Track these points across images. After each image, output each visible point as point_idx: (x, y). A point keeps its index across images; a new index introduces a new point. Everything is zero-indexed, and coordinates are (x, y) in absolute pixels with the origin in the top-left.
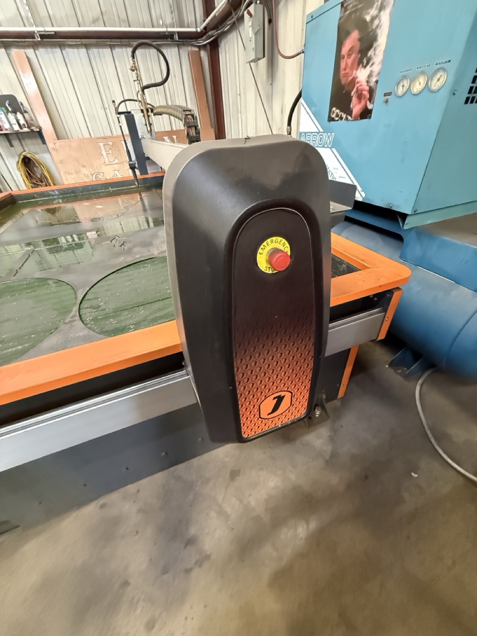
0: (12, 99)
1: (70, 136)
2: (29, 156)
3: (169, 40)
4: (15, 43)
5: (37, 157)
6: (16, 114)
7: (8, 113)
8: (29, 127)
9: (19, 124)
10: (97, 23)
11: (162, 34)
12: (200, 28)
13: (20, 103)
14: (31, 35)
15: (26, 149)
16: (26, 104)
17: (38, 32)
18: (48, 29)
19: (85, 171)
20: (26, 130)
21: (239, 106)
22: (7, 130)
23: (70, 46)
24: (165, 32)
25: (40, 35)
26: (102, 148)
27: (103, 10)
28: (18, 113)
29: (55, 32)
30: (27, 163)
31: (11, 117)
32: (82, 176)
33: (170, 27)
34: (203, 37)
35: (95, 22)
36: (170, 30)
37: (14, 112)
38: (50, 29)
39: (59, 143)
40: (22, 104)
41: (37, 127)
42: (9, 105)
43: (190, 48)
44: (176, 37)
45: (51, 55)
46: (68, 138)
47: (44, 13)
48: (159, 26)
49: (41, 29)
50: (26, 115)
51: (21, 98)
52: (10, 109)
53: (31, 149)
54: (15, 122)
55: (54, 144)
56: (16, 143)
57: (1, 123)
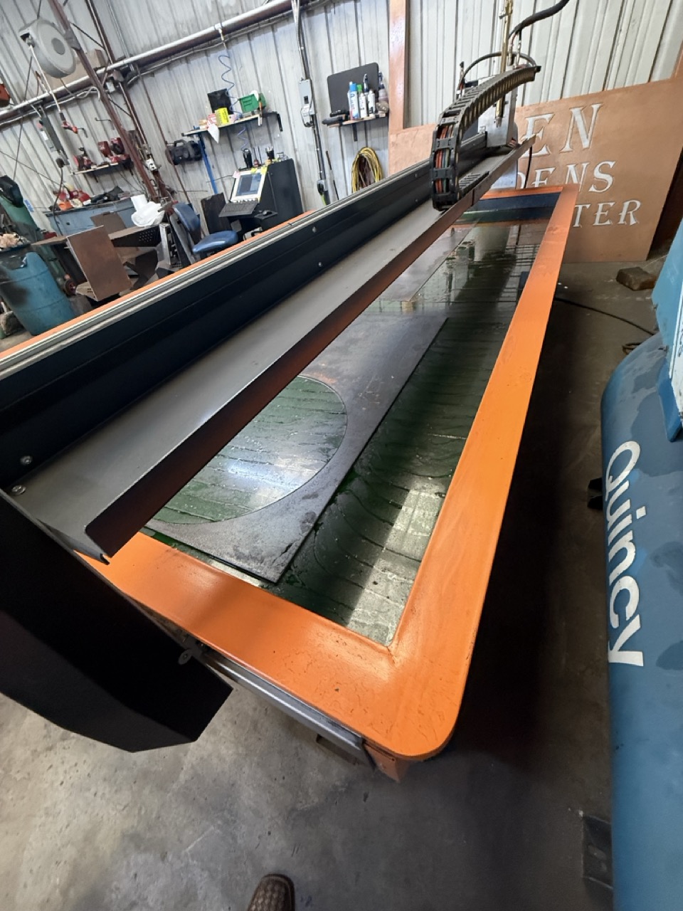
2: (365, 154)
5: (375, 155)
6: (368, 92)
7: (360, 93)
8: (376, 112)
9: (367, 108)
15: (369, 143)
20: (372, 116)
22: (354, 118)
28: (371, 92)
30: (362, 165)
31: (363, 98)
37: (368, 90)
39: (402, 133)
40: (381, 76)
41: (384, 111)
42: (366, 80)
50: (381, 92)
52: (364, 87)
53: (375, 143)
54: (364, 105)
56: (361, 135)
57: (350, 110)
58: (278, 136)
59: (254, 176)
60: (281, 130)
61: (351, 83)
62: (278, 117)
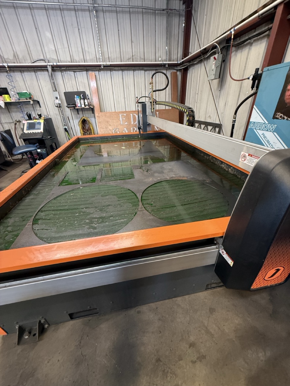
0: (84, 93)
1: (105, 110)
2: (85, 119)
3: (163, 67)
4: (91, 69)
5: (89, 119)
6: (84, 100)
7: (81, 100)
8: (89, 106)
9: (85, 104)
10: (129, 60)
11: (160, 64)
12: (180, 61)
13: (87, 95)
14: (99, 66)
15: (84, 115)
16: (89, 95)
17: (103, 64)
18: (107, 63)
19: (110, 128)
20: (87, 107)
21: (196, 99)
22: (79, 107)
23: (115, 70)
24: (162, 64)
25: (103, 66)
26: (121, 117)
27: (134, 54)
28: (86, 100)
29: (110, 64)
30: (84, 122)
31: (82, 101)
32: (108, 130)
33: (164, 61)
34: (180, 65)
35: (129, 59)
36: (164, 63)
37: (84, 99)
38: (109, 63)
39: (100, 114)
40: (88, 96)
41: (92, 106)
42: (82, 96)
43: (172, 71)
44: (167, 66)
45: (106, 74)
46: (105, 112)
47: (106, 56)
48: (159, 61)
49: (105, 63)
50: (88, 100)
51: (88, 93)
52: (82, 98)
53: (87, 116)
54: (83, 103)
55: (99, 114)
56: (80, 113)
57: (77, 104)
58: (39, 109)
59: (36, 123)
60: (40, 107)
61: (76, 96)
62: (38, 102)
